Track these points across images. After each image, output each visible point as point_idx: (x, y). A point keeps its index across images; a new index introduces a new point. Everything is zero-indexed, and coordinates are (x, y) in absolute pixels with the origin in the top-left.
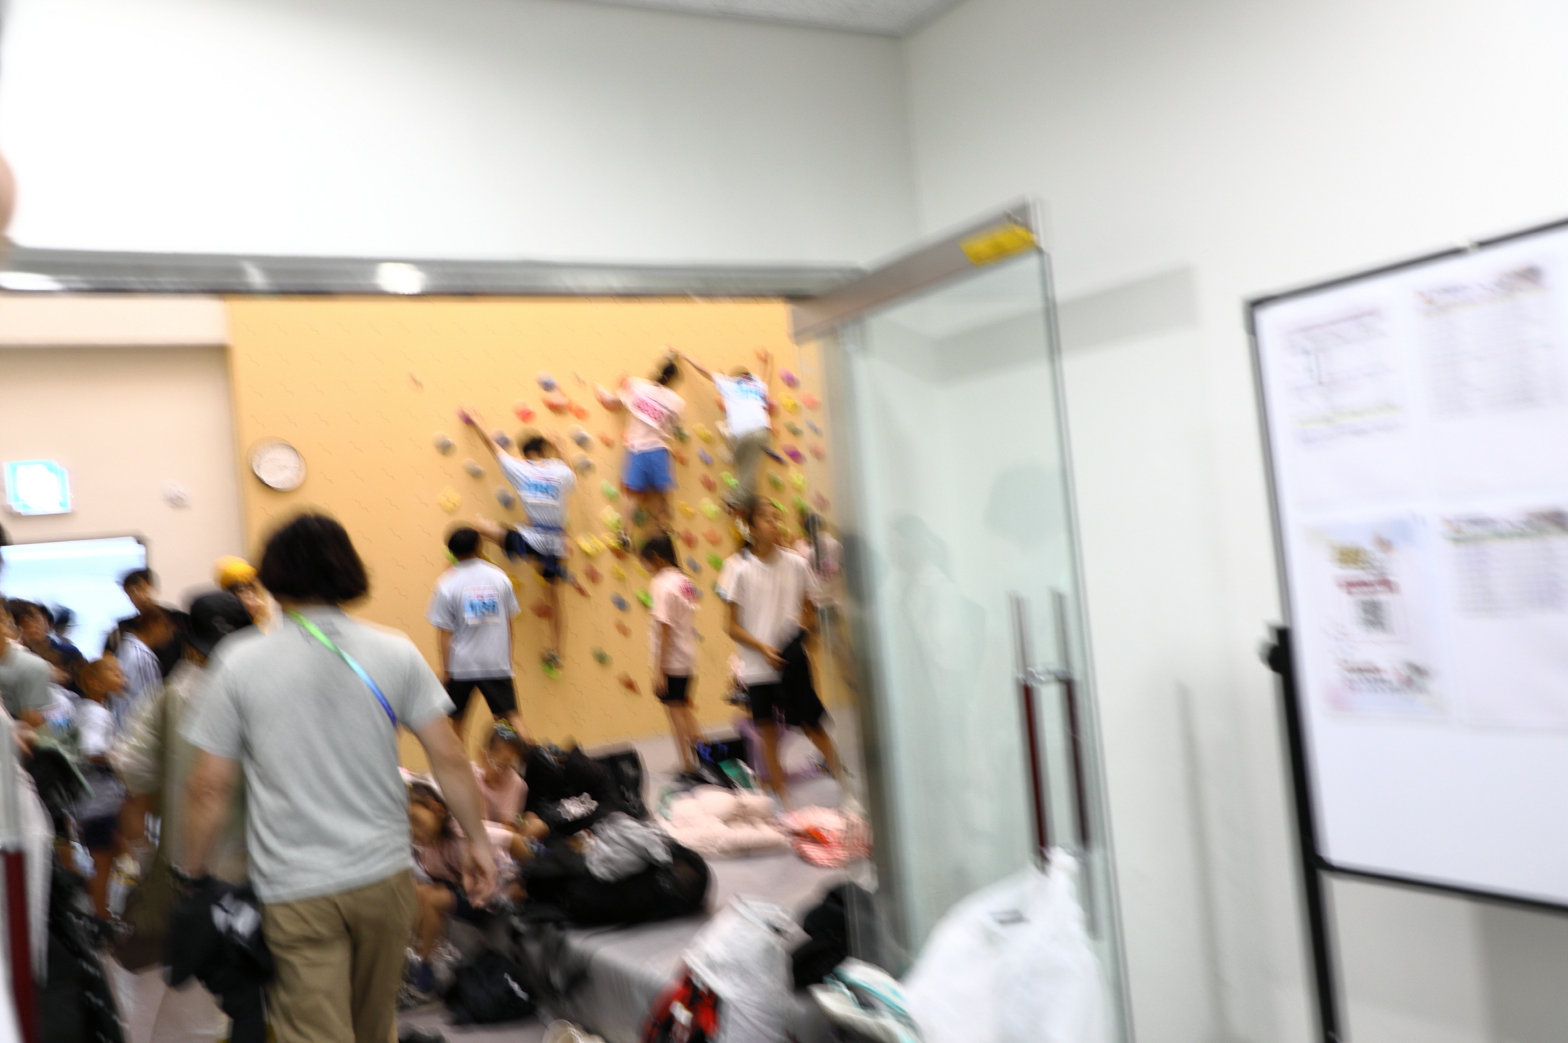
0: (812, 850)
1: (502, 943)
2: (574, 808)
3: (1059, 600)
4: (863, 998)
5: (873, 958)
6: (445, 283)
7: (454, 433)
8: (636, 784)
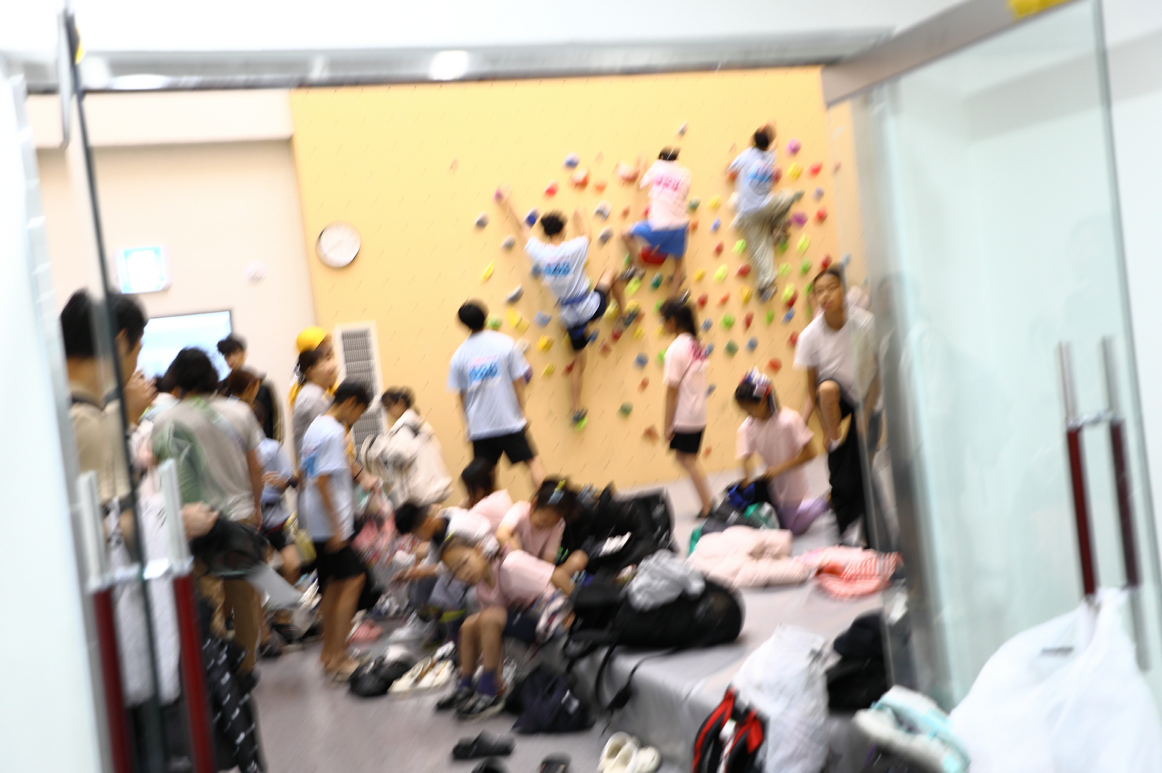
0: (833, 584)
1: (558, 664)
2: (613, 544)
3: (1106, 348)
4: (901, 720)
5: (911, 685)
6: (485, 68)
7: (488, 209)
8: (667, 523)
